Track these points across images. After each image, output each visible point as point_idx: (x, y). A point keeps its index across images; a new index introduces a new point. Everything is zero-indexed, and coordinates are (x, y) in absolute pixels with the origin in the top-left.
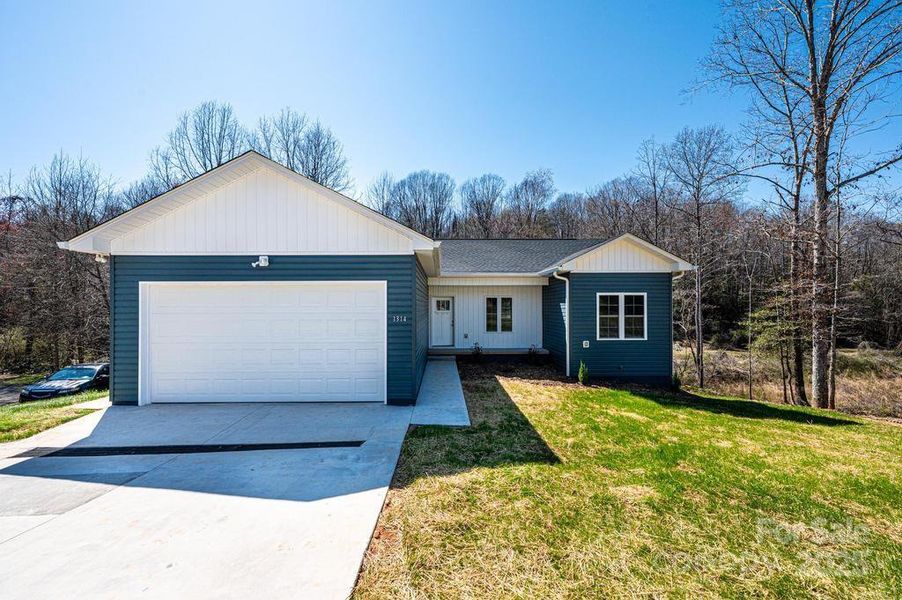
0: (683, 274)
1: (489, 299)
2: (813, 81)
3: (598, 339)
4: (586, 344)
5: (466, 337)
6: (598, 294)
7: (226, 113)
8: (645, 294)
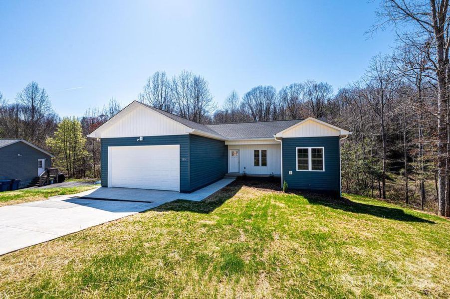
0: (347, 136)
1: (255, 151)
2: (434, 17)
3: (297, 170)
4: (291, 173)
5: (245, 168)
6: (297, 148)
7: (163, 75)
8: (323, 148)
